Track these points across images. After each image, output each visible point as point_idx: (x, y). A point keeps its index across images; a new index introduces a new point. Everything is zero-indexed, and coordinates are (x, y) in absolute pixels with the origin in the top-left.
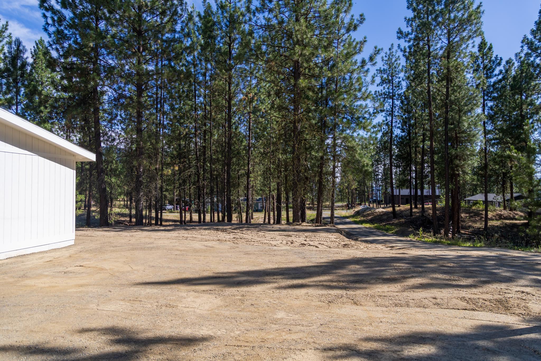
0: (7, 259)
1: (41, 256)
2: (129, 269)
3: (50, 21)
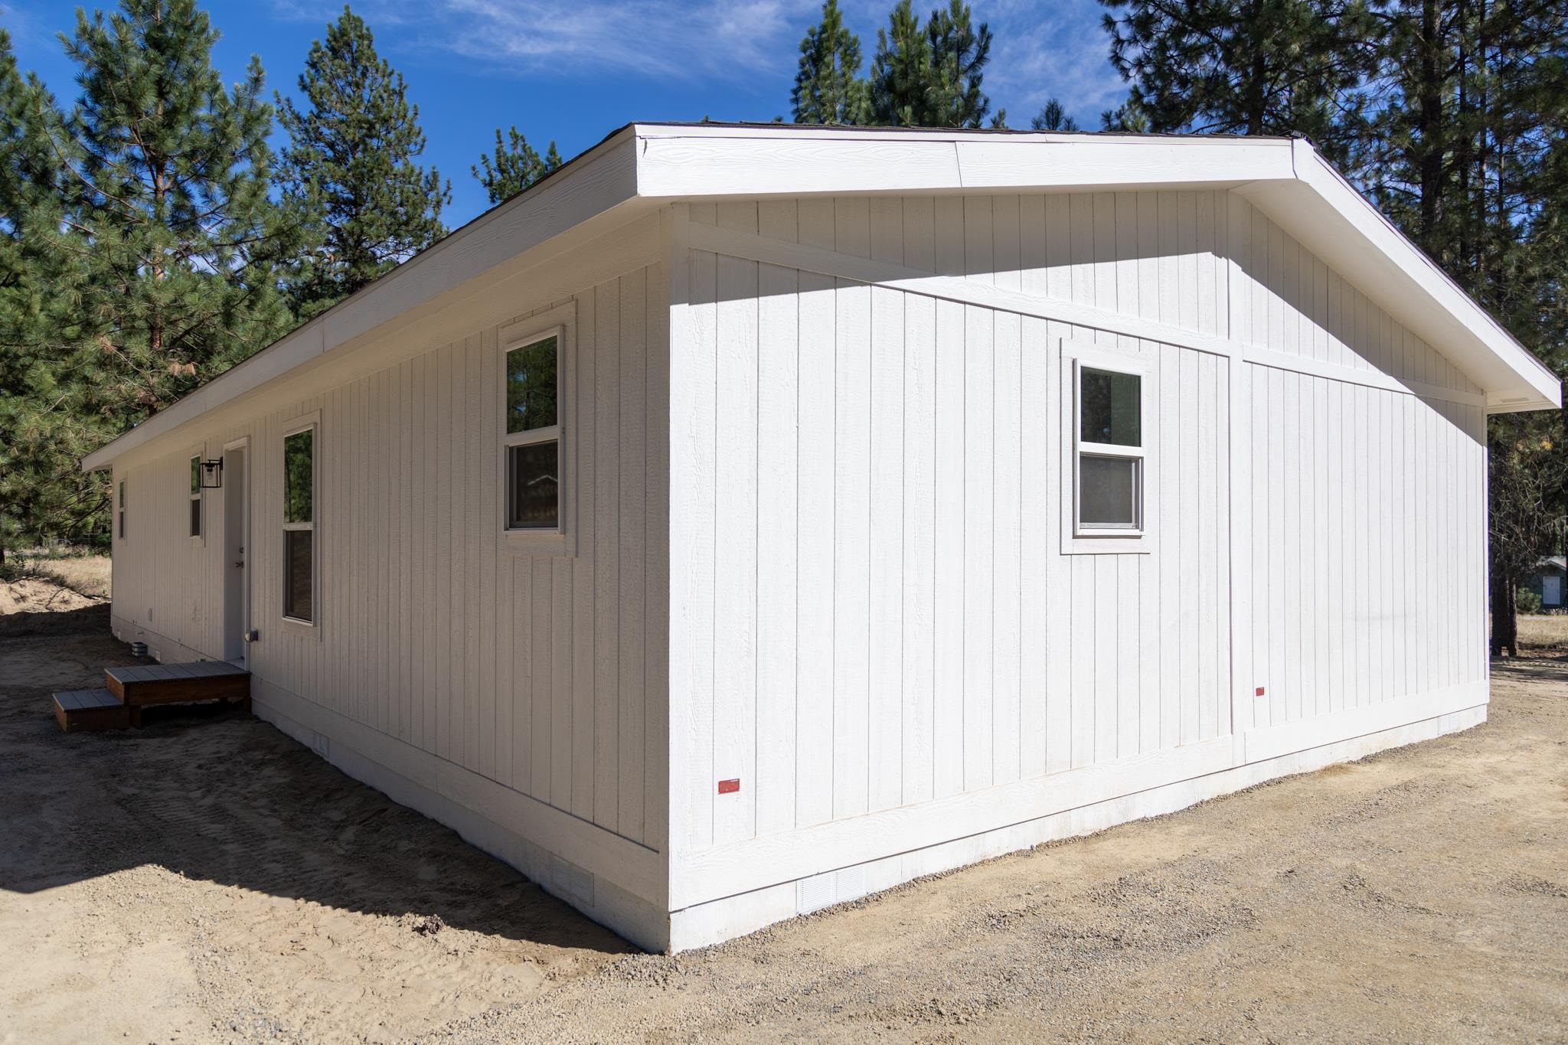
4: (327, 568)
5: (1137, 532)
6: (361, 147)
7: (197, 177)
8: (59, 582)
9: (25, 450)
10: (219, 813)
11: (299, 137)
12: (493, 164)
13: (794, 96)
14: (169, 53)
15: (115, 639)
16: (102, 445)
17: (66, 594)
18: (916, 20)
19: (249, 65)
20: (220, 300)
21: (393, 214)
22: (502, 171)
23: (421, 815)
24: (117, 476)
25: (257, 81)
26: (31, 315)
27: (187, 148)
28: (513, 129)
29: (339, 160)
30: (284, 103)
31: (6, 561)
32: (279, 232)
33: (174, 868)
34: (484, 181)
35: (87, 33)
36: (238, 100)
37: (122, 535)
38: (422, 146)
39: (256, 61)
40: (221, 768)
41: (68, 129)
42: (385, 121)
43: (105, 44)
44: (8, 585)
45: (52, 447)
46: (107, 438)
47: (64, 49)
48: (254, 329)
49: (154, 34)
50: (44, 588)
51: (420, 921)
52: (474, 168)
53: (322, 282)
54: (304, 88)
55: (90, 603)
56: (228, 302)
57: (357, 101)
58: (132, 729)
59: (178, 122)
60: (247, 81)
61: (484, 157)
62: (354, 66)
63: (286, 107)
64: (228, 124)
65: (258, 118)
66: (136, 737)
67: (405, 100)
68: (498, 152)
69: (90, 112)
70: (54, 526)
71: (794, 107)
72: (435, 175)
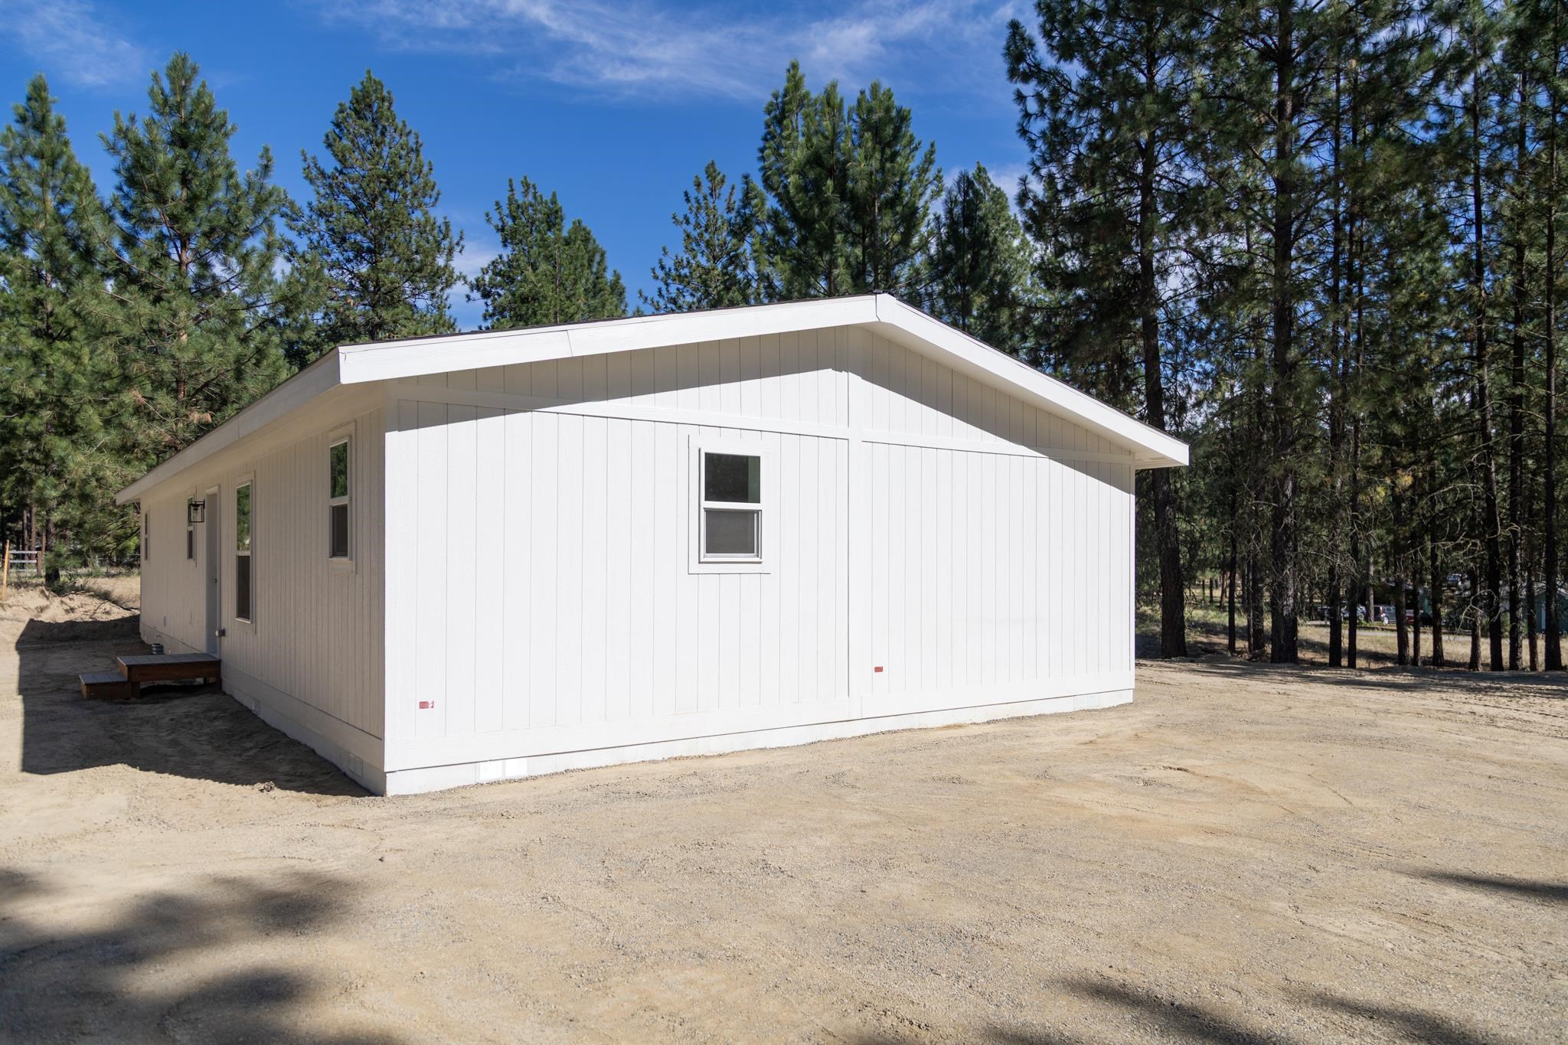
0: (988, 723)
1: (1063, 724)
2: (1340, 804)
3: (1032, 106)
4: (258, 581)
5: (758, 559)
6: (380, 199)
7: (215, 250)
8: (105, 596)
9: (72, 485)
10: (174, 743)
11: (322, 191)
12: (506, 211)
13: (760, 155)
14: (191, 146)
15: (143, 642)
16: (134, 480)
17: (108, 606)
18: (842, 100)
19: (260, 154)
20: (232, 359)
21: (409, 261)
22: (514, 218)
23: (299, 743)
24: (143, 509)
25: (266, 167)
26: (81, 364)
27: (205, 228)
28: (525, 178)
29: (360, 211)
30: (309, 160)
31: (62, 579)
32: (284, 299)
33: (134, 766)
34: (496, 227)
35: (123, 133)
36: (250, 184)
37: (146, 558)
38: (436, 199)
39: (267, 150)
40: (186, 720)
41: (107, 214)
42: (401, 175)
43: (139, 144)
44: (59, 599)
45: (94, 483)
46: (139, 475)
47: (103, 146)
48: (263, 382)
49: (178, 130)
50: (89, 600)
51: (262, 786)
52: (487, 215)
53: (345, 323)
54: (329, 146)
55: (127, 614)
56: (239, 361)
57: (376, 159)
58: (134, 699)
59: (198, 206)
60: (259, 168)
61: (497, 204)
62: (376, 126)
63: (312, 165)
64: (240, 208)
65: (266, 200)
66: (135, 703)
67: (422, 157)
68: (509, 199)
69: (126, 196)
70: (97, 550)
71: (761, 164)
72: (447, 224)
